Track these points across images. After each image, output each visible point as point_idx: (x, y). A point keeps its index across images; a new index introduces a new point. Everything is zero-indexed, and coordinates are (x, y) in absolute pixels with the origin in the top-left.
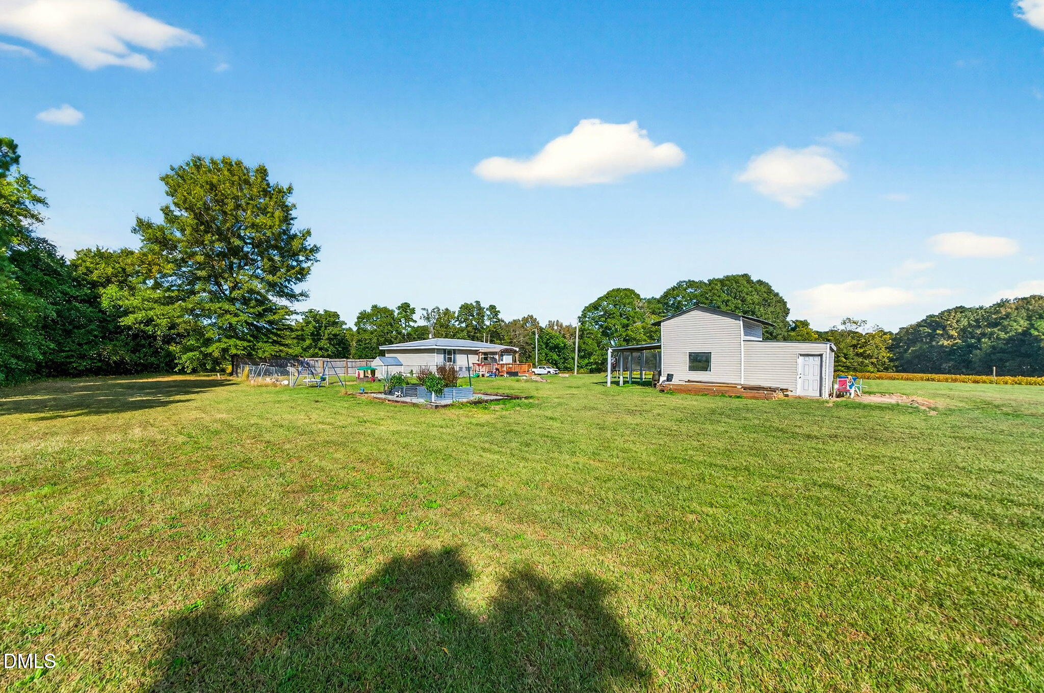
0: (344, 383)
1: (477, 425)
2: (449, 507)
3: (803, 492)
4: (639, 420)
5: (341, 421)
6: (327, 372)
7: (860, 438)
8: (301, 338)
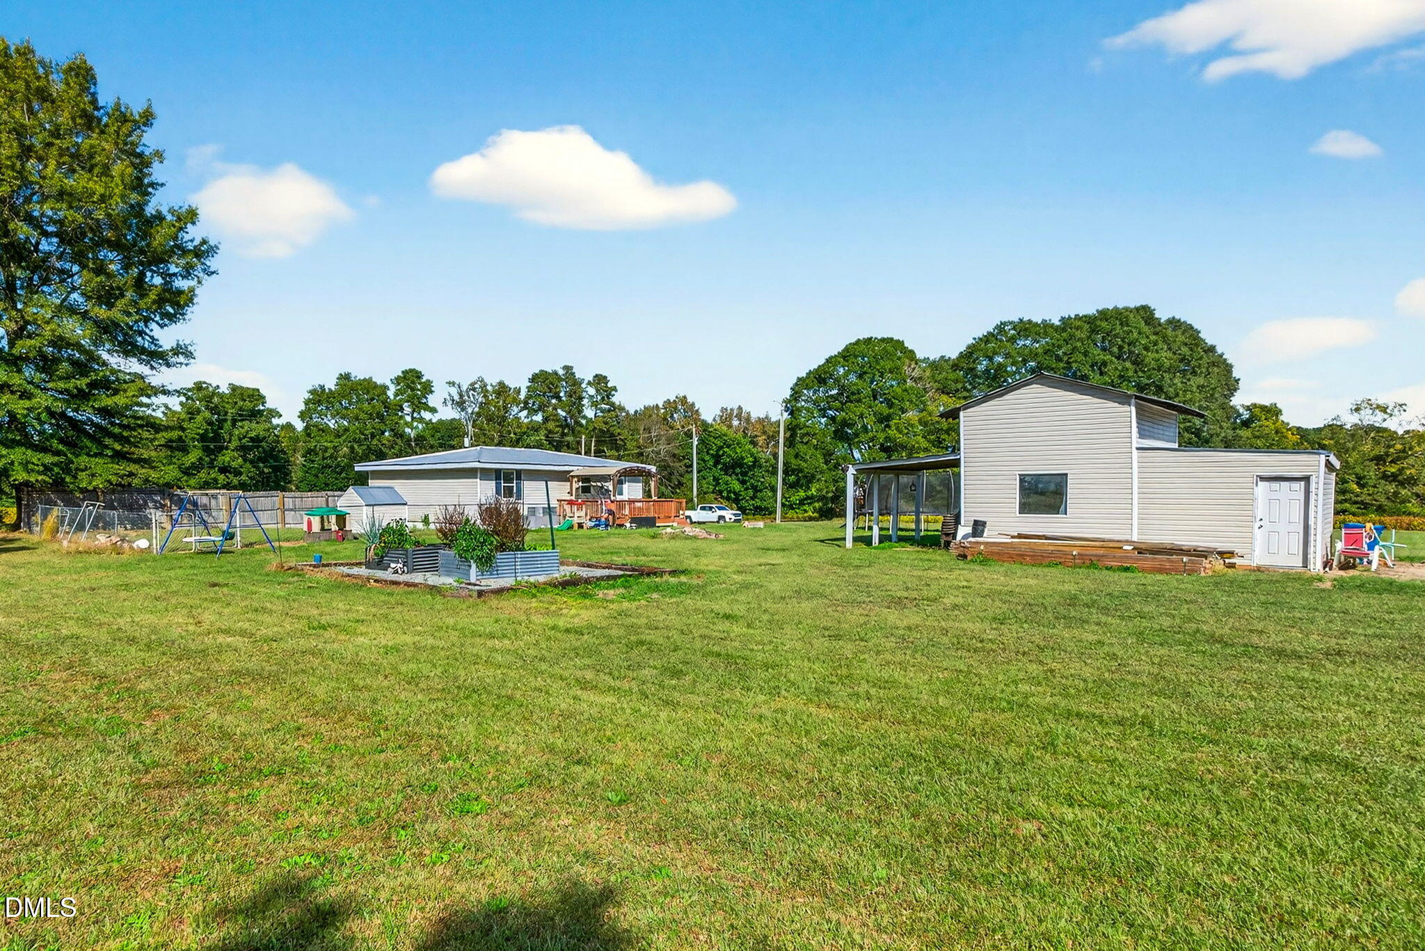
0: (276, 544)
1: (568, 631)
2: (506, 809)
3: (1270, 774)
4: (915, 619)
5: (269, 626)
6: (237, 521)
7: (1391, 657)
8: (178, 446)
